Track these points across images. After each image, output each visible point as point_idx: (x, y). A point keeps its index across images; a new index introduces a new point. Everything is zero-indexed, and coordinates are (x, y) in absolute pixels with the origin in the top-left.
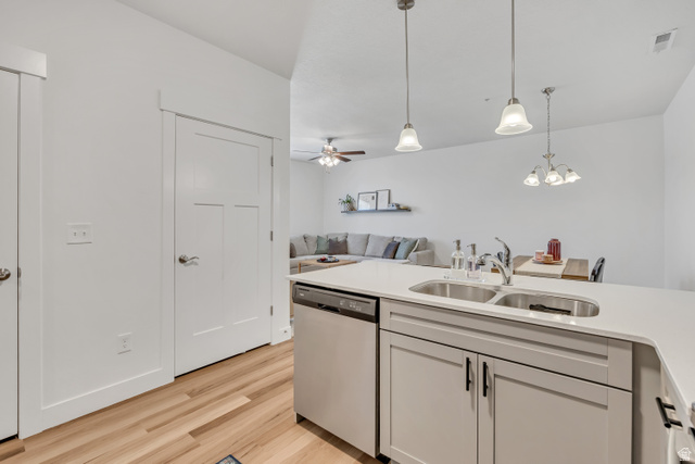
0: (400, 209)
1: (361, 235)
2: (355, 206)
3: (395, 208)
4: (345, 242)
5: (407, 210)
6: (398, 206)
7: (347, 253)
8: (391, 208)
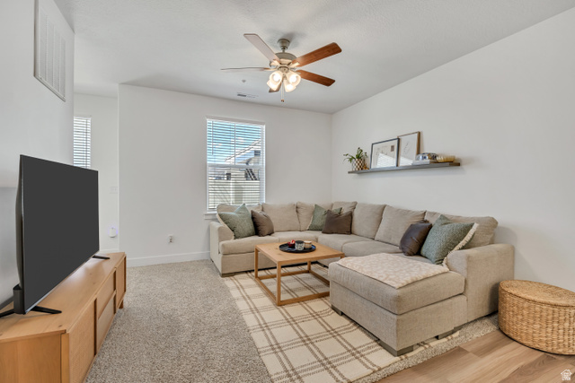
0: (436, 162)
1: (373, 207)
2: (368, 162)
3: (427, 161)
4: (351, 215)
5: (453, 163)
6: (433, 157)
7: (350, 232)
8: (421, 161)
